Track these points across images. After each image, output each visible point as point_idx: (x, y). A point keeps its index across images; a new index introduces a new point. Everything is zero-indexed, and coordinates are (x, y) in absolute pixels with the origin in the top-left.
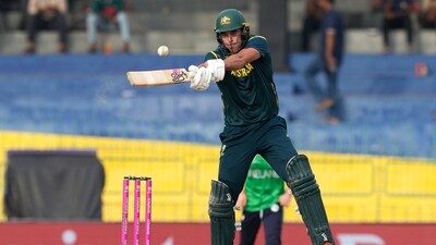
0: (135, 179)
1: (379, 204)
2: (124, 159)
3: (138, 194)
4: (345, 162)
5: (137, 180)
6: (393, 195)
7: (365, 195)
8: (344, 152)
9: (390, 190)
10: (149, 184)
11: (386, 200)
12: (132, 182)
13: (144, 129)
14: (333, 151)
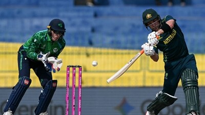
0: (73, 67)
1: (144, 76)
2: (6, 53)
3: (74, 75)
4: (126, 54)
5: (74, 67)
6: (152, 71)
7: (137, 71)
8: (125, 48)
9: (151, 69)
10: (80, 70)
11: (148, 74)
12: (71, 69)
13: (15, 37)
14: (119, 48)
